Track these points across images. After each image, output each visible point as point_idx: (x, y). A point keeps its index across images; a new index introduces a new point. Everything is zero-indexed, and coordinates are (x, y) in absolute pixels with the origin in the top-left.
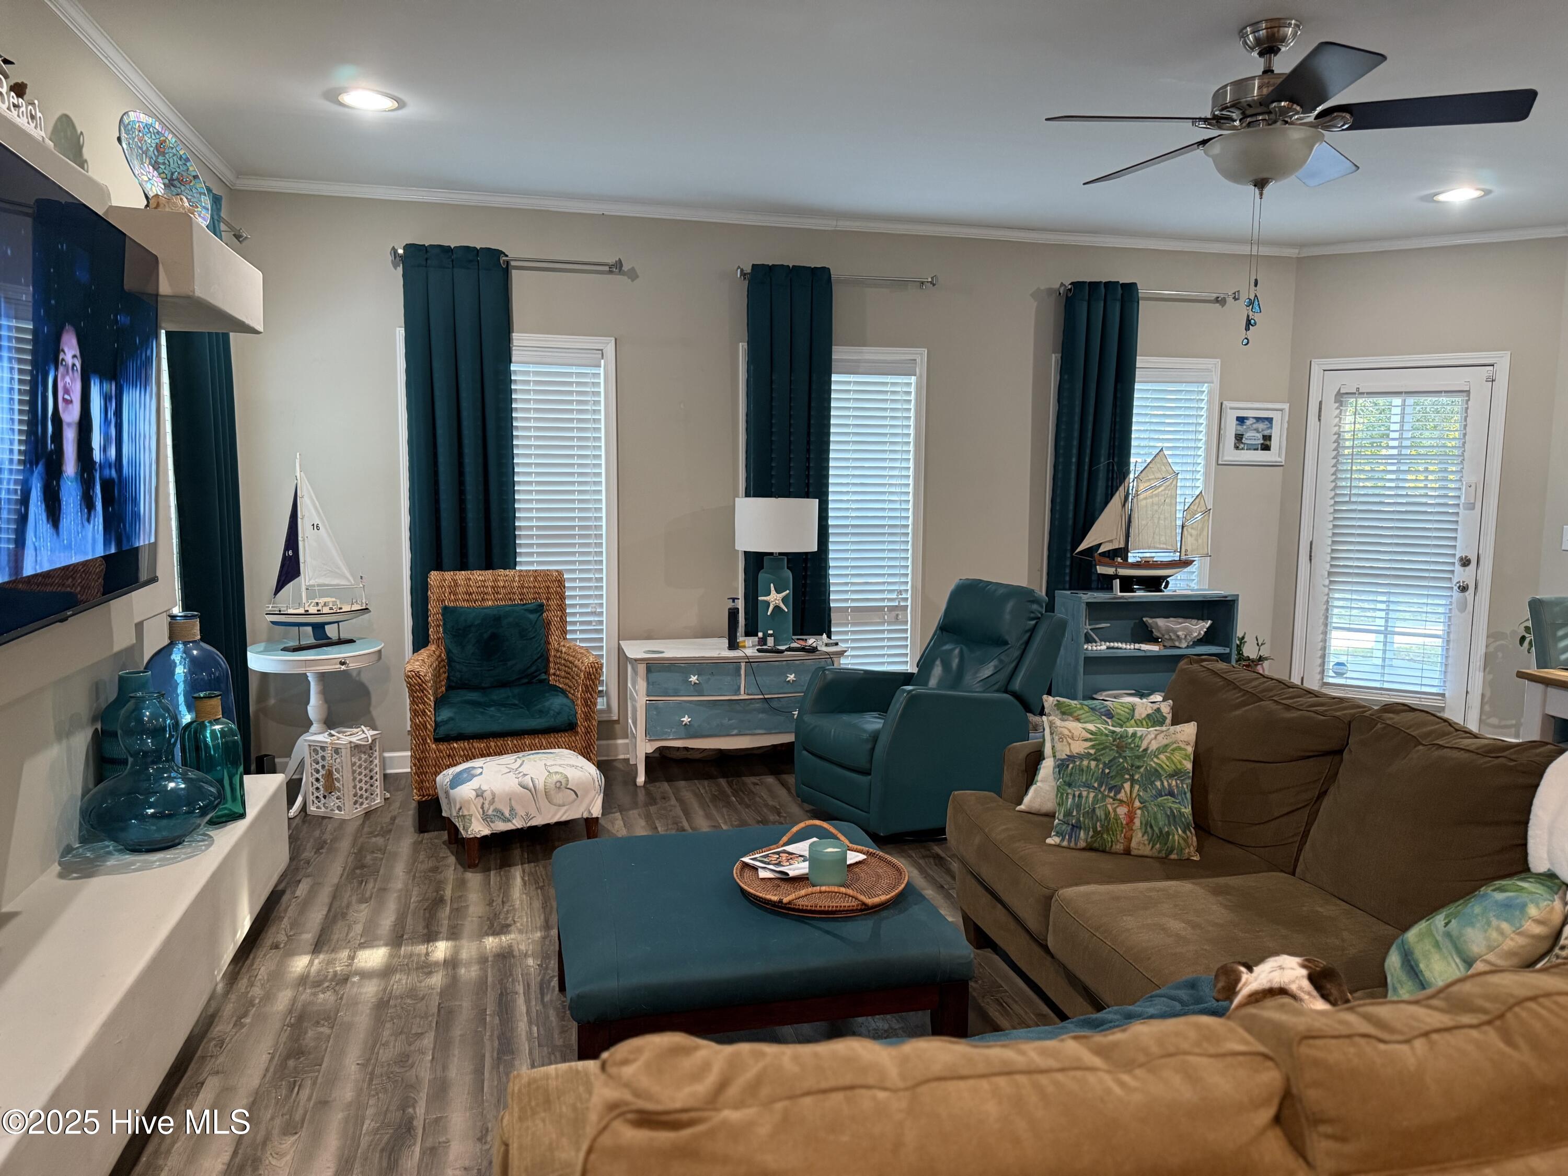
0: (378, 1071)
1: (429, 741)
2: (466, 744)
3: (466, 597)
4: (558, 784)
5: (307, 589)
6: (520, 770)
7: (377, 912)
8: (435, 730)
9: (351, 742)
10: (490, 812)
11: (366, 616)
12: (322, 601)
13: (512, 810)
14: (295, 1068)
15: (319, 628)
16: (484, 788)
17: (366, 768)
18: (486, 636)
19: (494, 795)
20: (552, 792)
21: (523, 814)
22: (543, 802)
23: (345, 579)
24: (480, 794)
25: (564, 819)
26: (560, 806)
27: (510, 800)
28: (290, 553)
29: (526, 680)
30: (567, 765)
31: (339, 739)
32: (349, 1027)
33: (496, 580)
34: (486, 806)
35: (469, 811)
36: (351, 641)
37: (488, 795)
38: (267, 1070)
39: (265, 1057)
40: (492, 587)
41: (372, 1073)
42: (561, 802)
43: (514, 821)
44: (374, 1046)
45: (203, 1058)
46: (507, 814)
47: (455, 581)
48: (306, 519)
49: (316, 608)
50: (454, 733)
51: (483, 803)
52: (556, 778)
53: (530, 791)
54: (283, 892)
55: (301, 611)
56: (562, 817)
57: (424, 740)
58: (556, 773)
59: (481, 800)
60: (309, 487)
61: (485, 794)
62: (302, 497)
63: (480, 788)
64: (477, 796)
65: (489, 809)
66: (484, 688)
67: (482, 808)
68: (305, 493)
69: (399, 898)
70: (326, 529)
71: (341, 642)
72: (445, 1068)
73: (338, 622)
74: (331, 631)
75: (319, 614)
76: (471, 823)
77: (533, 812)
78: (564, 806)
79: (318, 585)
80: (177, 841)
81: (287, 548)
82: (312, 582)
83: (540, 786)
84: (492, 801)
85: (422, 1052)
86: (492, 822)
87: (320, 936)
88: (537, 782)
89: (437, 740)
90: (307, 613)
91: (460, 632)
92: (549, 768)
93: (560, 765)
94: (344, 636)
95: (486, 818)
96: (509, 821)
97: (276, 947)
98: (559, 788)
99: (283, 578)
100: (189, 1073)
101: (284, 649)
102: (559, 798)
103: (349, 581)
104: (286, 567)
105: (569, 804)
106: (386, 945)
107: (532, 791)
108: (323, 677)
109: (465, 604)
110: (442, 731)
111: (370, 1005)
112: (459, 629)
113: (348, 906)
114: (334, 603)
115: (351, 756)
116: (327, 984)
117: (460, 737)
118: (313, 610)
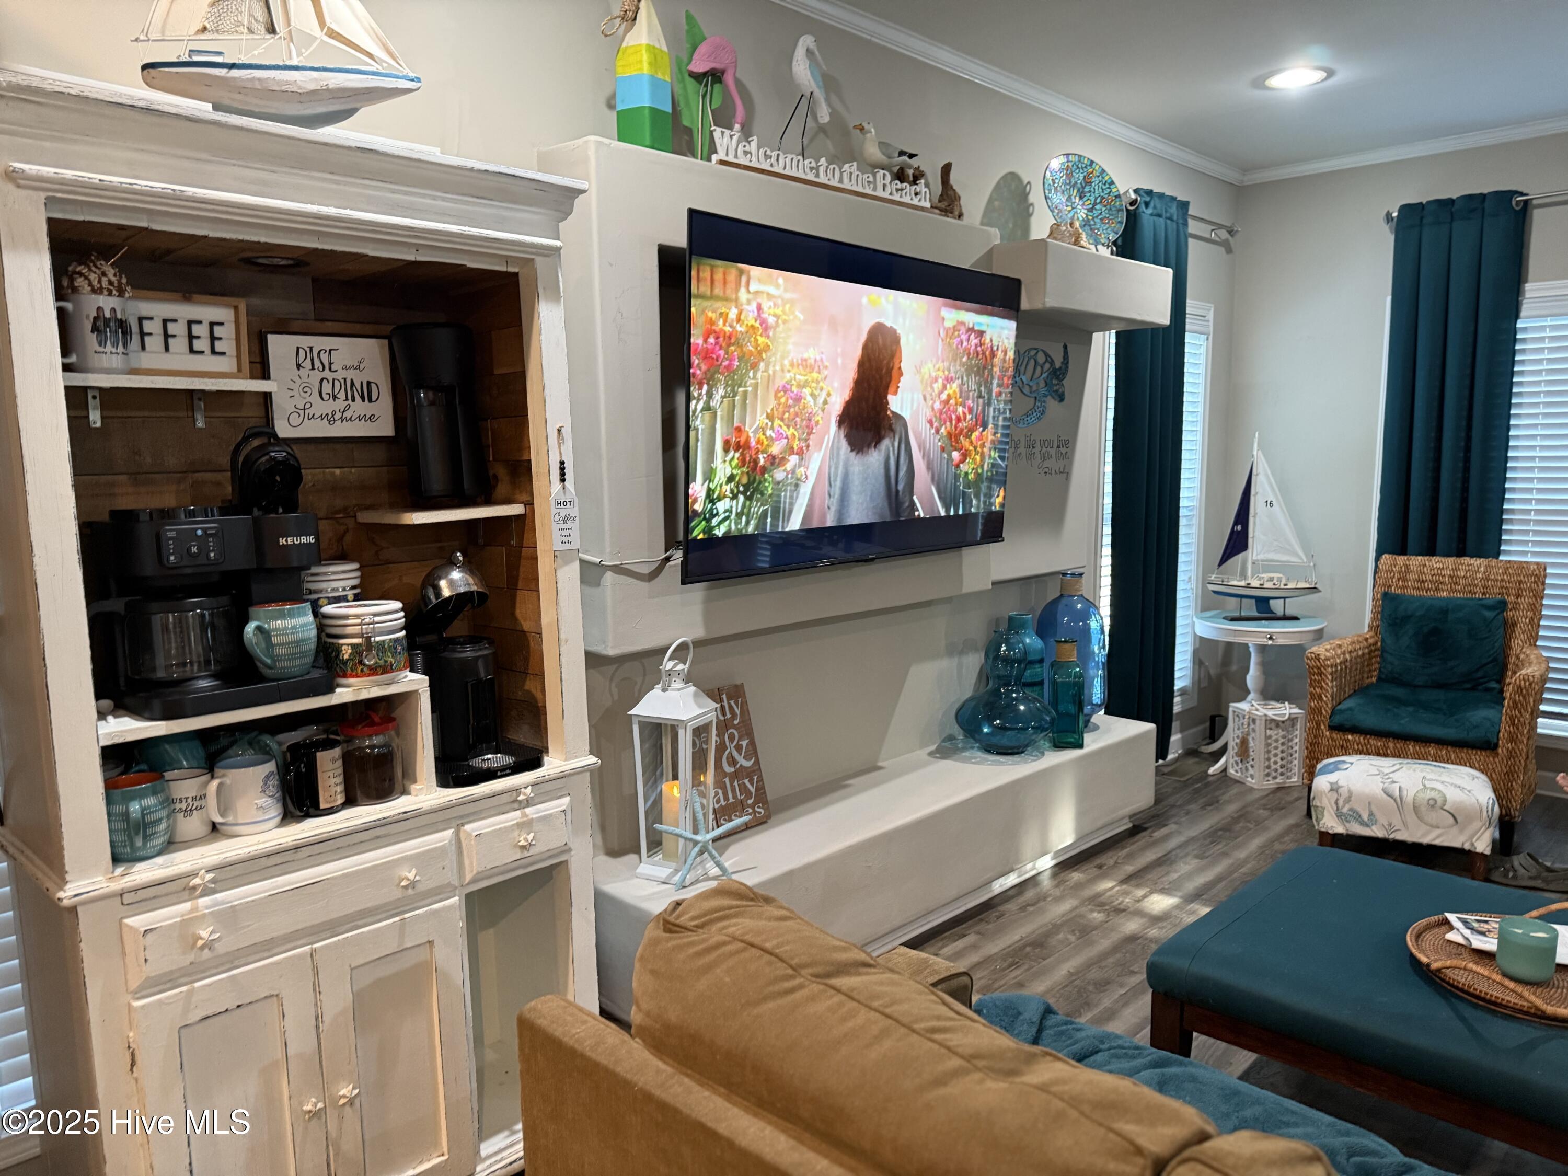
0: (1077, 982)
1: (1323, 727)
2: (1362, 738)
3: (1417, 585)
4: (1432, 802)
5: (1254, 563)
6: (1391, 775)
7: (1200, 870)
8: (1330, 717)
9: (1266, 715)
10: (1345, 810)
11: (1315, 596)
12: (1266, 576)
13: (1371, 814)
14: (1028, 953)
15: (1263, 603)
16: (1340, 783)
17: (1283, 744)
18: (1426, 630)
19: (1350, 793)
20: (1423, 809)
21: (1386, 824)
22: (1411, 818)
23: (1298, 557)
24: (1335, 788)
25: (1438, 842)
26: (1432, 826)
27: (1369, 803)
28: (1239, 528)
29: (1468, 686)
30: (1452, 784)
31: (1257, 710)
32: (1091, 943)
33: (1456, 569)
34: (1341, 803)
35: (1321, 802)
36: (1295, 618)
37: (1345, 794)
38: (1009, 946)
39: (1017, 937)
40: (1450, 576)
41: (1072, 982)
42: (1434, 822)
43: (1374, 828)
44: (1092, 964)
45: (981, 920)
46: (1365, 817)
47: (1407, 566)
48: (1258, 496)
49: (1259, 582)
50: (1348, 724)
51: (1337, 800)
52: (1430, 794)
53: (1395, 800)
54: (1145, 829)
55: (1243, 583)
56: (1434, 839)
57: (1318, 725)
58: (1433, 789)
59: (1335, 796)
60: (1266, 466)
61: (1340, 790)
62: (1257, 475)
63: (1337, 783)
64: (1332, 790)
65: (1343, 806)
66: (1416, 686)
67: (1336, 803)
68: (1261, 470)
69: (1232, 864)
70: (1281, 507)
71: (1285, 618)
72: (1126, 1004)
73: (1285, 598)
74: (1277, 606)
75: (1261, 587)
76: (1323, 816)
77: (1397, 823)
78: (1438, 827)
79: (1263, 561)
80: (1016, 750)
81: (1236, 523)
82: (1261, 557)
83: (1409, 795)
84: (1348, 800)
85: (1121, 985)
86: (1347, 821)
87: (1139, 871)
88: (1405, 793)
89: (1332, 728)
90: (1248, 586)
91: (1398, 621)
92: (1426, 783)
93: (1443, 782)
94: (1290, 612)
95: (1339, 815)
96: (1367, 826)
97: (1100, 867)
98: (1433, 806)
99: (1228, 552)
100: (964, 926)
101: (1225, 618)
102: (1432, 817)
103: (1301, 559)
104: (1232, 542)
105: (1444, 828)
106: (1181, 897)
107: (1400, 802)
108: (1262, 649)
109: (1415, 593)
110: (1337, 719)
111: (1122, 935)
112: (1396, 618)
113: (1186, 855)
114: (1280, 580)
115: (1266, 729)
116: (1107, 908)
117: (1354, 730)
118: (1255, 583)
